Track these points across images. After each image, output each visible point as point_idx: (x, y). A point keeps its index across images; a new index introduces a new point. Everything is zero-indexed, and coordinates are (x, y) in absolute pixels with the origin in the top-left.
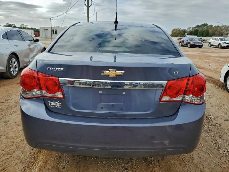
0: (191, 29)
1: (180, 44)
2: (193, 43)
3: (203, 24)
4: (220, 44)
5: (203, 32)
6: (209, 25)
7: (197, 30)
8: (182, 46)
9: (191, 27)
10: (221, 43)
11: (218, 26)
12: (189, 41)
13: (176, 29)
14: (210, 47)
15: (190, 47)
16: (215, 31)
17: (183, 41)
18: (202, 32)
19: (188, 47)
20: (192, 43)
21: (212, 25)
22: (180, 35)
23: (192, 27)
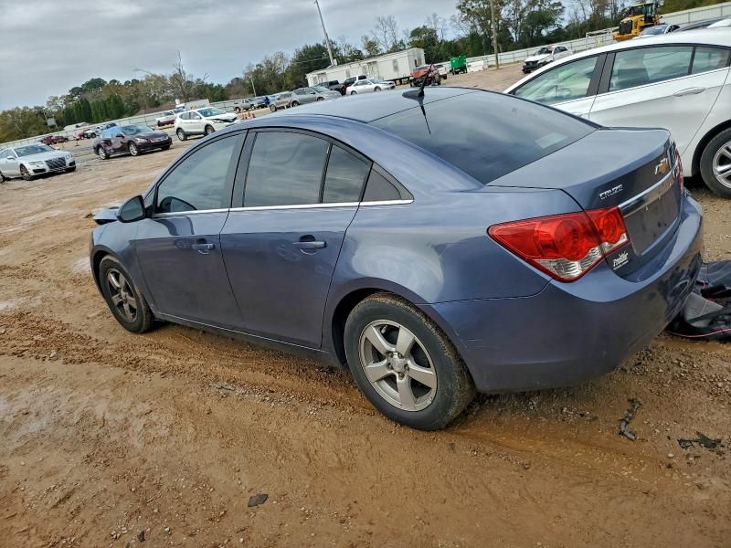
0: (59, 104)
1: (97, 153)
2: (143, 141)
3: (89, 80)
4: (207, 126)
5: (105, 106)
6: (108, 82)
7: (85, 102)
8: (108, 157)
9: (56, 98)
10: (211, 123)
11: (135, 82)
12: (128, 138)
13: (9, 112)
14: (185, 139)
15: (140, 154)
16: (137, 97)
17: (108, 142)
18: (102, 105)
19: (130, 155)
20: (140, 141)
21: (117, 80)
22: (35, 129)
23: (59, 96)
